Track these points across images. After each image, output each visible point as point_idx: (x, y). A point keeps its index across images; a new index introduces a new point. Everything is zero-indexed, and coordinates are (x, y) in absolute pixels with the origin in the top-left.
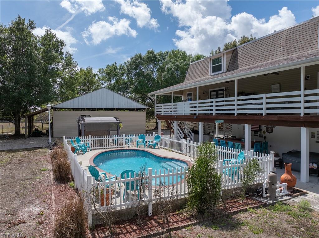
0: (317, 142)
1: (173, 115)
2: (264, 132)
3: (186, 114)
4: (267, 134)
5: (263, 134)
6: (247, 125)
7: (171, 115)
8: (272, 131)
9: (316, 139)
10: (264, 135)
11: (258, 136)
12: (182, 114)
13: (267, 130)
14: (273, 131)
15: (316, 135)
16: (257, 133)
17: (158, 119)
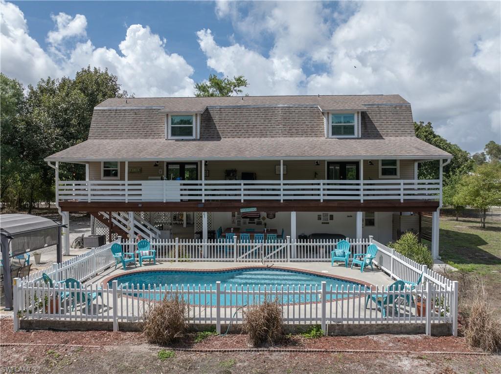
0: (323, 223)
1: (128, 202)
2: (264, 218)
3: (168, 201)
4: (267, 220)
5: (262, 220)
6: (295, 212)
7: (125, 202)
8: (274, 216)
9: (322, 221)
10: (263, 222)
11: (254, 223)
12: (161, 201)
13: (267, 215)
14: (276, 216)
15: (322, 217)
16: (254, 220)
17: (62, 211)
